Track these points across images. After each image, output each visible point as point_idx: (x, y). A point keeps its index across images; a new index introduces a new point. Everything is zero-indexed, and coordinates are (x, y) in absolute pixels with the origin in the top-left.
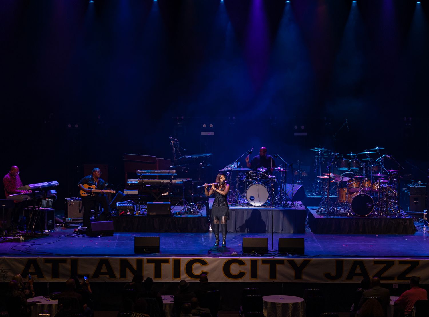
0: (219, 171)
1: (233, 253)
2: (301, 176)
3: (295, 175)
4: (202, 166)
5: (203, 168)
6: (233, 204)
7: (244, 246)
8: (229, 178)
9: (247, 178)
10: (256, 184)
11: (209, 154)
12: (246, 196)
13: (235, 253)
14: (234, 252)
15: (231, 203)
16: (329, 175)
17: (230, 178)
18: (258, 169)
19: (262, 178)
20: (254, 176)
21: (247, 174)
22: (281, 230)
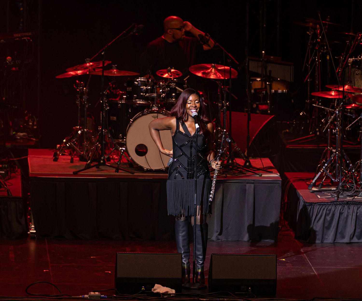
0: (57, 77)
1: (92, 293)
2: (270, 91)
3: (255, 90)
4: (12, 63)
5: (14, 69)
6: (92, 165)
7: (118, 276)
8: (81, 98)
9: (130, 98)
10: (153, 112)
11: (30, 34)
12: (124, 145)
13: (97, 293)
14: (94, 292)
15: (85, 163)
16: (341, 89)
17: (85, 97)
18: (157, 73)
19: (169, 95)
20: (147, 91)
21: (128, 86)
22: (216, 234)
